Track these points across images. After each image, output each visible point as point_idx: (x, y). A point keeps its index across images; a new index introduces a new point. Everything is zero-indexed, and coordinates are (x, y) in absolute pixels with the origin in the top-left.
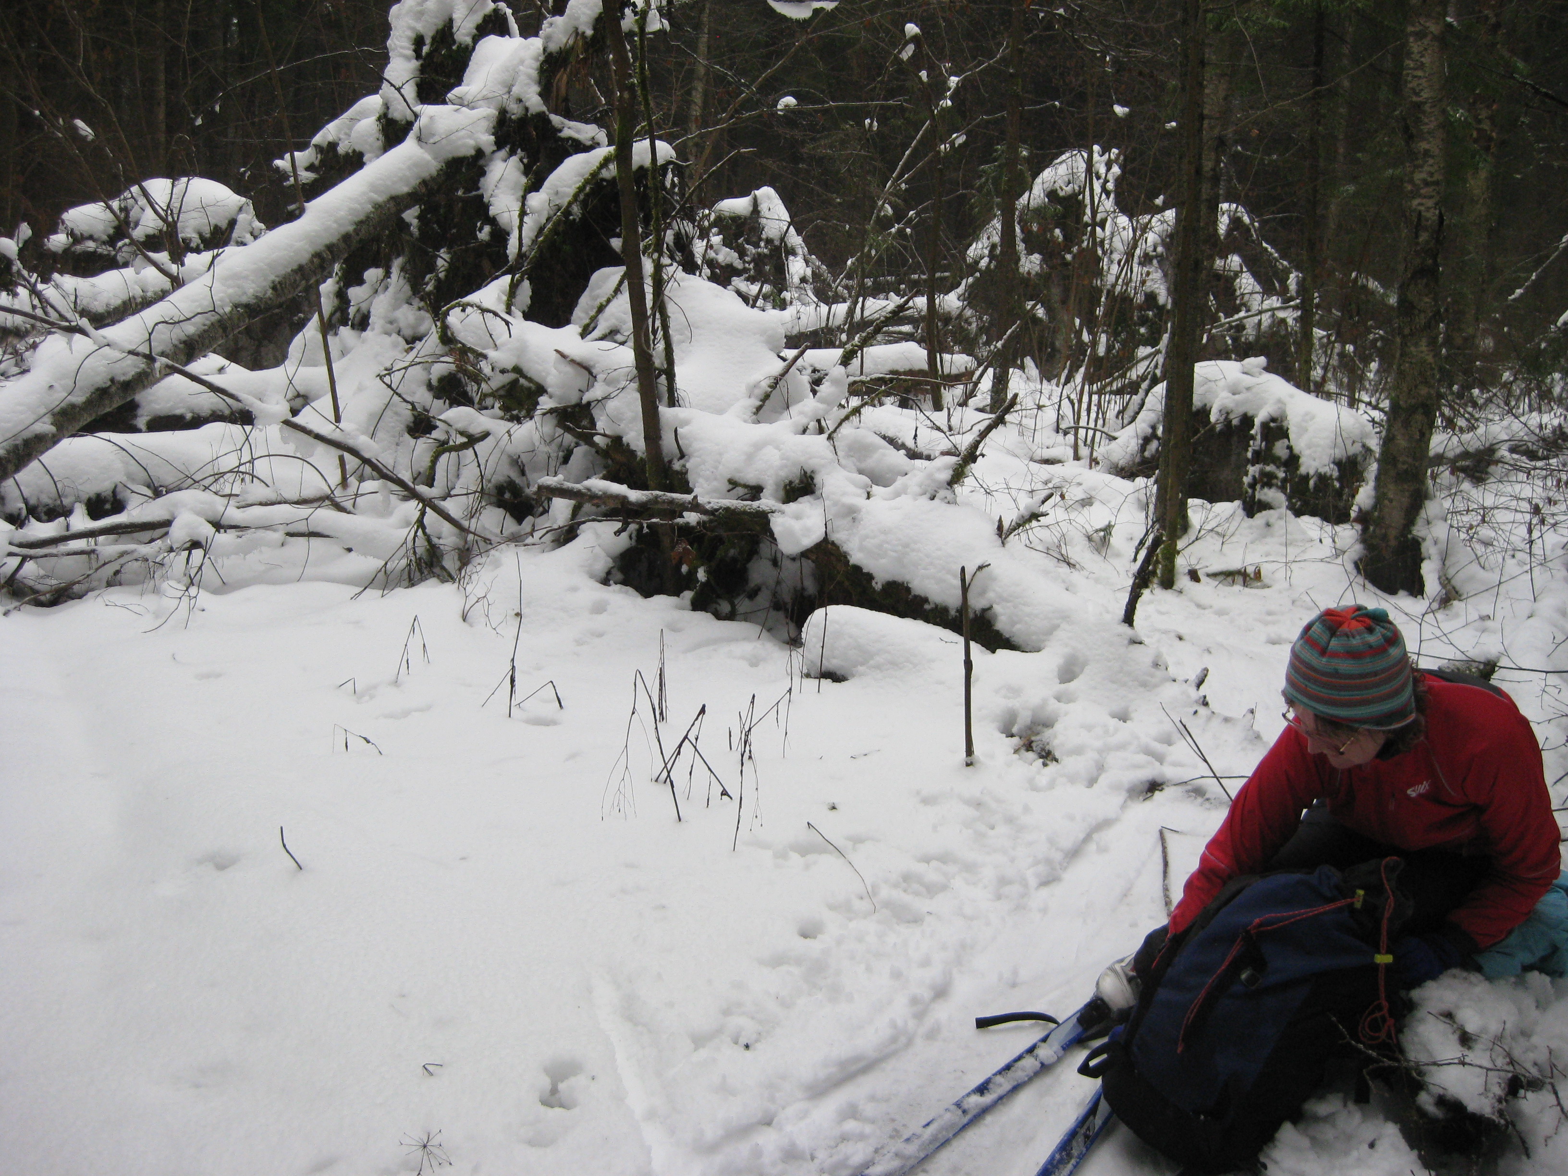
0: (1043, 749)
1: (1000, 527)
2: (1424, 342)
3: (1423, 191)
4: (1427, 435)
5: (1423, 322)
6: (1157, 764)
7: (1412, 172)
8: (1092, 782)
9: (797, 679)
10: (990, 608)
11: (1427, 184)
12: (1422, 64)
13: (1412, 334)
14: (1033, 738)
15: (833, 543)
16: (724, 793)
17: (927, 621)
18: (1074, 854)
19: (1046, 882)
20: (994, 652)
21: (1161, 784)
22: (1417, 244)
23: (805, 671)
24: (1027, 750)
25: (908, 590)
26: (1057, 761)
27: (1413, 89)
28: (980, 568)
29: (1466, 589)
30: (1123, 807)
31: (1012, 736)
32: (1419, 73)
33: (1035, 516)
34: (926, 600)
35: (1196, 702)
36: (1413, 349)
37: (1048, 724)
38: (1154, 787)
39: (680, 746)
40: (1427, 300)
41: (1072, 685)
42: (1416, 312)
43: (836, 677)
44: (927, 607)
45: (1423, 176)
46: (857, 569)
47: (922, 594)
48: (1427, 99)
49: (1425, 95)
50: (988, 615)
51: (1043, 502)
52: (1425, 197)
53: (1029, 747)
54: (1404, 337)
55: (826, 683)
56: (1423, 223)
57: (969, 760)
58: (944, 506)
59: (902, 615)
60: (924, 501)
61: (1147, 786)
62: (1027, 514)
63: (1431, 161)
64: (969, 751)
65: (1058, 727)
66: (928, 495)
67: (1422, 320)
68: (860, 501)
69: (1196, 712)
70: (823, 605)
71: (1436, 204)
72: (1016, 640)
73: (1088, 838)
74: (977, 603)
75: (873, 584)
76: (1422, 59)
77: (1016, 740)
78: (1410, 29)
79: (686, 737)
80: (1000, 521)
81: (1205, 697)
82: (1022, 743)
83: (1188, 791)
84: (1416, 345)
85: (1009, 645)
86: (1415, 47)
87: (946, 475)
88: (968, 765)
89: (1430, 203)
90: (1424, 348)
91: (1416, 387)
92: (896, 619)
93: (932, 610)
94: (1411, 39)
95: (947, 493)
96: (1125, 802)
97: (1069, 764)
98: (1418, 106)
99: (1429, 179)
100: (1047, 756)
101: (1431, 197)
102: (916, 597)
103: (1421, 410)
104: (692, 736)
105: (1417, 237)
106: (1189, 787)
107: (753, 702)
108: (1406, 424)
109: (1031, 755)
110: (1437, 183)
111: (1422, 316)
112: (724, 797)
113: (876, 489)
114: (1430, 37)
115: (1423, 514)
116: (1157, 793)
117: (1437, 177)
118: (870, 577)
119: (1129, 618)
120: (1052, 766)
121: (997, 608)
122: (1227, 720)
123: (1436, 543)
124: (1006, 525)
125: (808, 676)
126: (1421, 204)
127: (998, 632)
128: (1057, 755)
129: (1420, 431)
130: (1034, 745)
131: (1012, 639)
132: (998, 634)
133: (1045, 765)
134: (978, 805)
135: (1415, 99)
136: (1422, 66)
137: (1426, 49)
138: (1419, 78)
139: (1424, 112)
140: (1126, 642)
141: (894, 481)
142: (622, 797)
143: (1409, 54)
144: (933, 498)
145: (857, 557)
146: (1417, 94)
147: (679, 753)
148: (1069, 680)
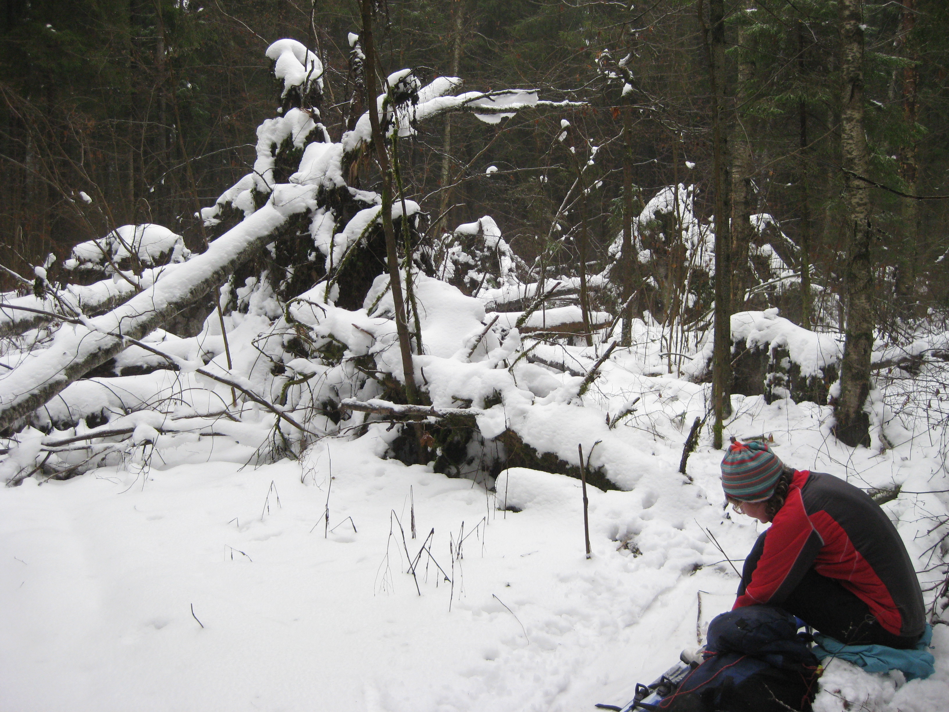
0: (634, 548)
1: (608, 419)
2: (863, 297)
3: (857, 209)
4: (869, 352)
5: (862, 286)
6: (699, 554)
7: (850, 199)
8: (661, 565)
9: (491, 512)
10: (603, 466)
11: (859, 205)
12: (852, 136)
13: (856, 293)
14: (628, 541)
15: (513, 431)
16: (446, 579)
17: (568, 475)
18: (647, 608)
19: (629, 625)
20: (606, 492)
21: (700, 566)
22: (856, 240)
23: (497, 506)
24: (625, 549)
25: (557, 457)
26: (642, 554)
27: (847, 151)
28: (596, 443)
29: (895, 442)
30: (678, 580)
31: (616, 540)
32: (851, 141)
33: (630, 411)
34: (566, 463)
35: (723, 517)
36: (857, 301)
37: (637, 533)
38: (696, 567)
39: (420, 552)
40: (863, 272)
41: (650, 510)
42: (858, 280)
43: (515, 509)
44: (567, 467)
45: (856, 200)
46: (527, 446)
47: (565, 459)
48: (856, 156)
49: (854, 154)
50: (602, 470)
51: (634, 403)
52: (858, 213)
53: (626, 547)
54: (851, 295)
55: (509, 513)
56: (858, 228)
57: (588, 555)
58: (576, 407)
59: (553, 472)
60: (564, 405)
61: (691, 568)
62: (624, 411)
63: (861, 192)
64: (588, 551)
65: (642, 534)
66: (566, 402)
67: (861, 284)
68: (528, 406)
69: (722, 523)
70: (506, 468)
71: (866, 216)
72: (619, 484)
73: (655, 599)
74: (595, 464)
75: (537, 454)
76: (852, 134)
77: (618, 543)
78: (843, 116)
79: (423, 547)
80: (608, 415)
81: (728, 514)
82: (621, 544)
83: (715, 569)
84: (859, 299)
85: (614, 487)
86: (847, 126)
87: (577, 390)
88: (588, 558)
89: (862, 216)
90: (864, 301)
91: (860, 323)
92: (549, 474)
93: (570, 468)
94: (845, 122)
95: (578, 400)
96: (680, 576)
97: (647, 556)
98: (851, 160)
99: (860, 202)
100: (636, 551)
101: (862, 213)
102: (561, 461)
103: (864, 337)
104: (427, 547)
105: (855, 236)
106: (716, 567)
107: (463, 526)
108: (856, 346)
109: (627, 551)
110: (865, 204)
111: (861, 282)
112: (447, 581)
113: (537, 399)
114: (855, 121)
115: (869, 399)
116: (698, 571)
117: (865, 201)
118: (535, 450)
119: (682, 470)
120: (639, 557)
121: (607, 466)
122: (741, 527)
123: (877, 415)
124: (611, 418)
125: (499, 509)
126: (856, 217)
127: (608, 480)
128: (641, 550)
129: (864, 349)
130: (629, 545)
131: (617, 484)
132: (608, 481)
133: (635, 557)
134: (593, 581)
135: (849, 156)
136: (852, 138)
137: (853, 128)
138: (851, 144)
139: (855, 164)
140: (681, 483)
141: (548, 393)
142: (386, 583)
143: (844, 131)
144: (569, 403)
145: (527, 439)
146: (850, 154)
147: (420, 557)
148: (649, 507)
